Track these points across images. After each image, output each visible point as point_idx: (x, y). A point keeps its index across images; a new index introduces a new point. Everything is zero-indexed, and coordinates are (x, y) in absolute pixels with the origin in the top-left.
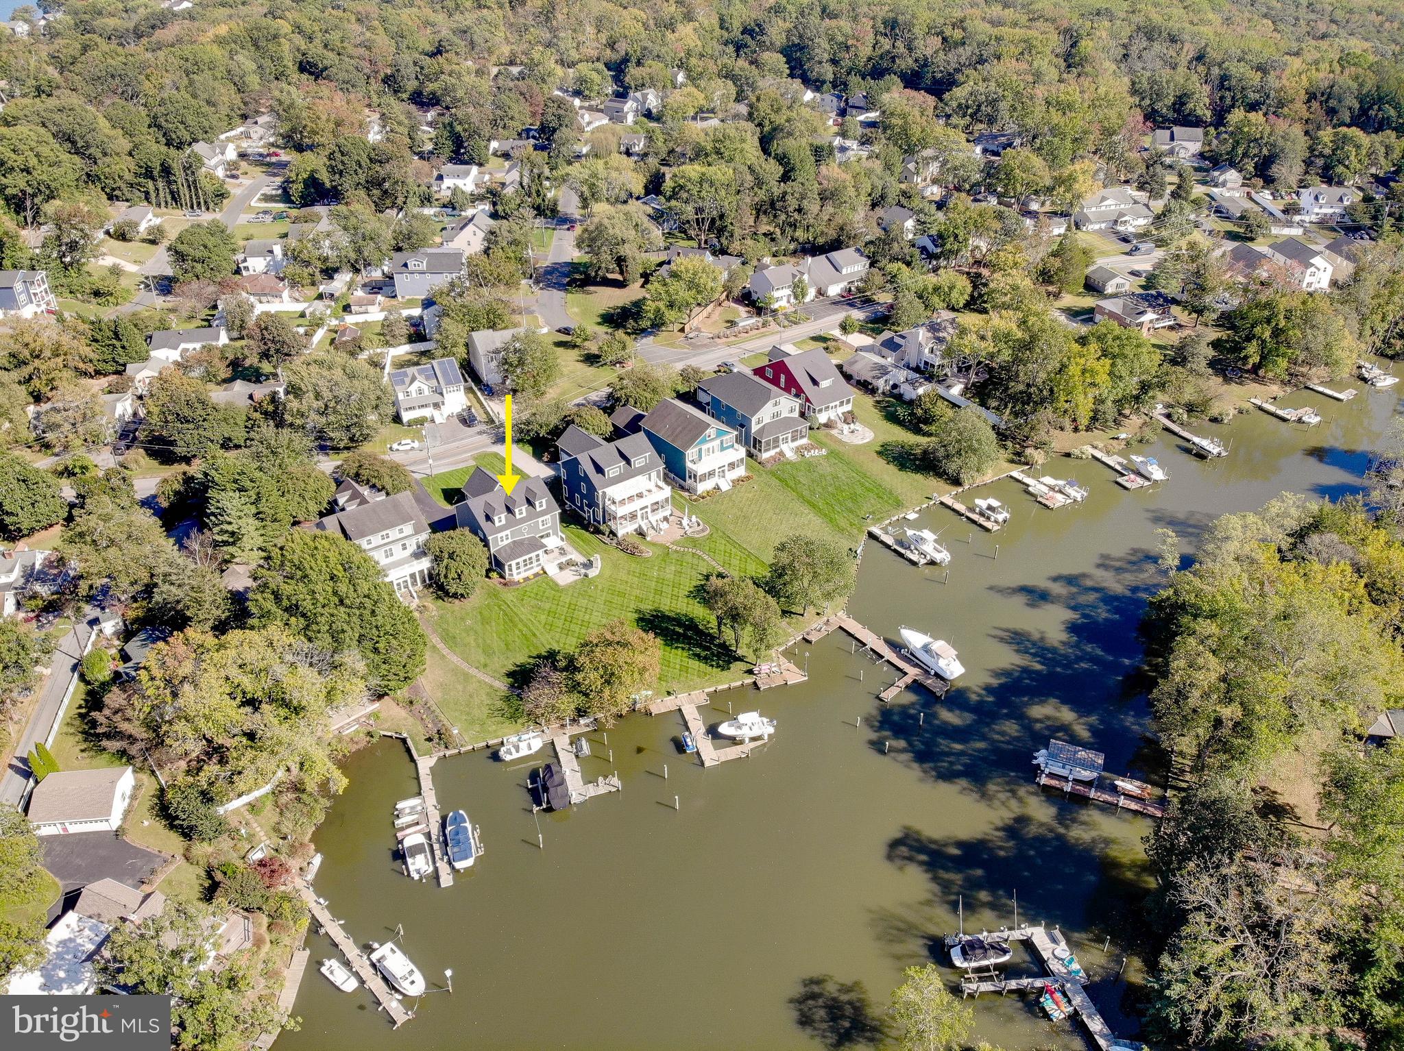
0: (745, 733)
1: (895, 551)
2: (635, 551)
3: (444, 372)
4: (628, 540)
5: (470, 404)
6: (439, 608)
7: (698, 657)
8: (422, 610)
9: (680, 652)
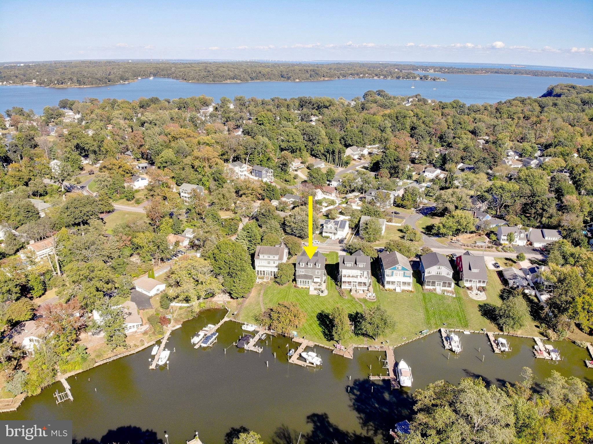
0: (309, 359)
1: (442, 340)
2: (342, 295)
3: (341, 224)
4: (343, 290)
5: (347, 238)
6: (272, 285)
7: (324, 333)
8: (267, 283)
9: (320, 328)
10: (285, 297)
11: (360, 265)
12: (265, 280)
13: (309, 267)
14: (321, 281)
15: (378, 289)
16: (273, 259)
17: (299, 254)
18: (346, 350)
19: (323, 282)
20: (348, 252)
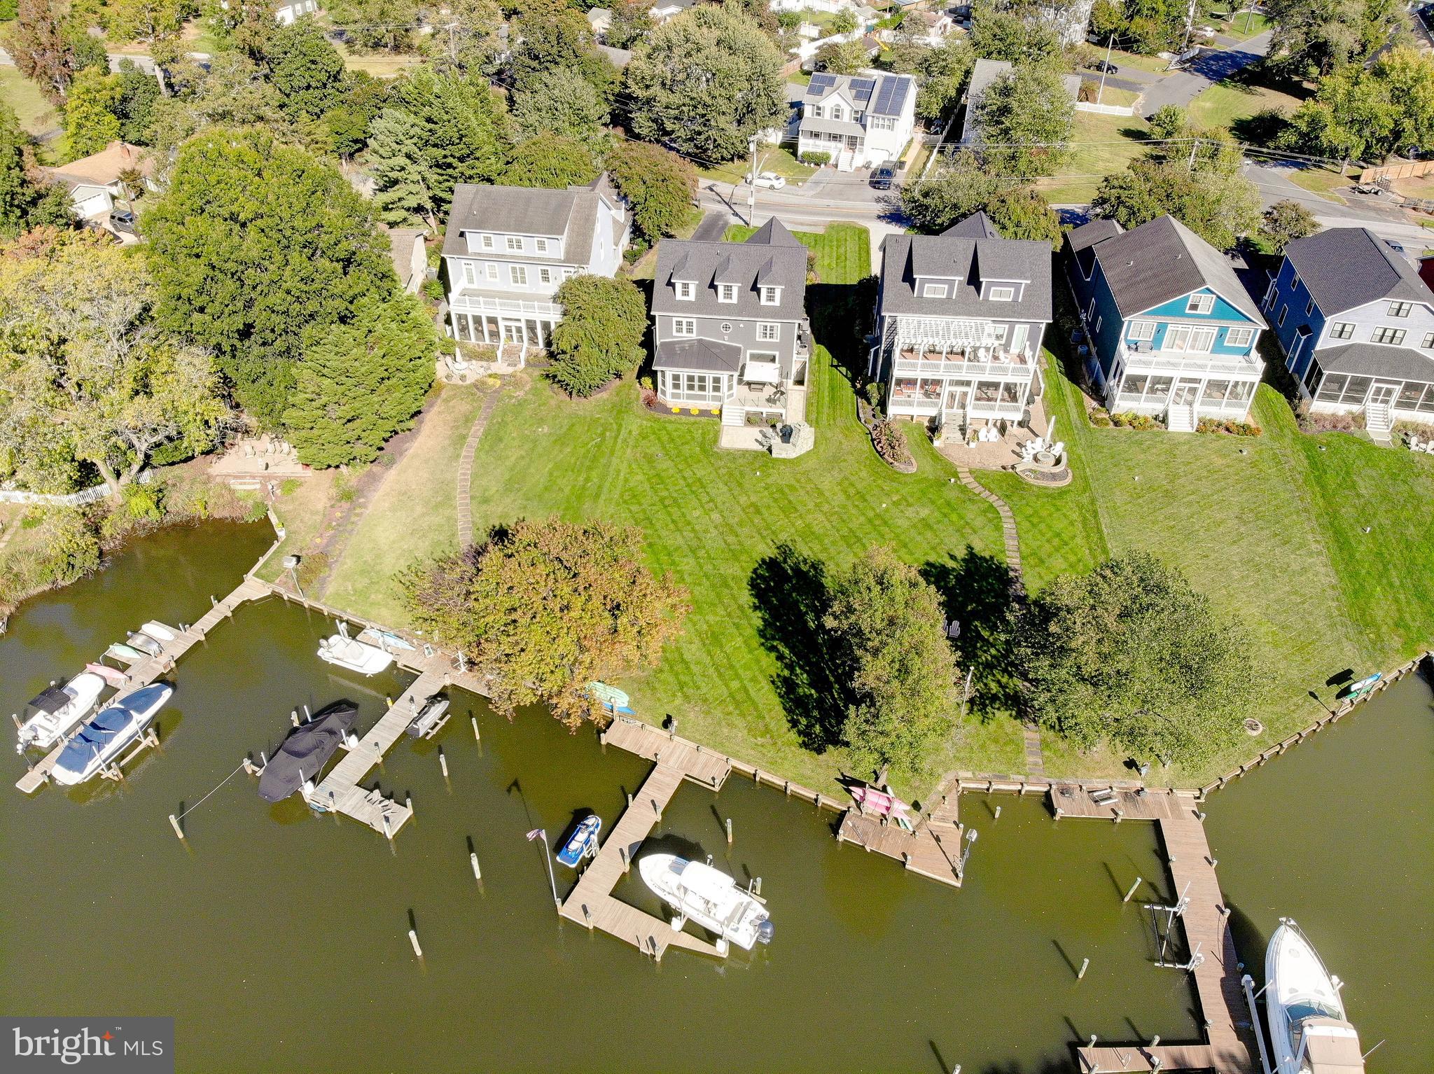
0: (688, 906)
2: (887, 450)
3: (884, 95)
4: (894, 426)
5: (909, 160)
6: (534, 390)
7: (787, 687)
8: (510, 381)
9: (770, 664)
10: (595, 459)
11: (997, 291)
12: (500, 367)
13: (721, 299)
14: (784, 374)
15: (1074, 414)
16: (539, 253)
17: (685, 234)
18: (917, 817)
19: (791, 381)
20: (913, 227)
